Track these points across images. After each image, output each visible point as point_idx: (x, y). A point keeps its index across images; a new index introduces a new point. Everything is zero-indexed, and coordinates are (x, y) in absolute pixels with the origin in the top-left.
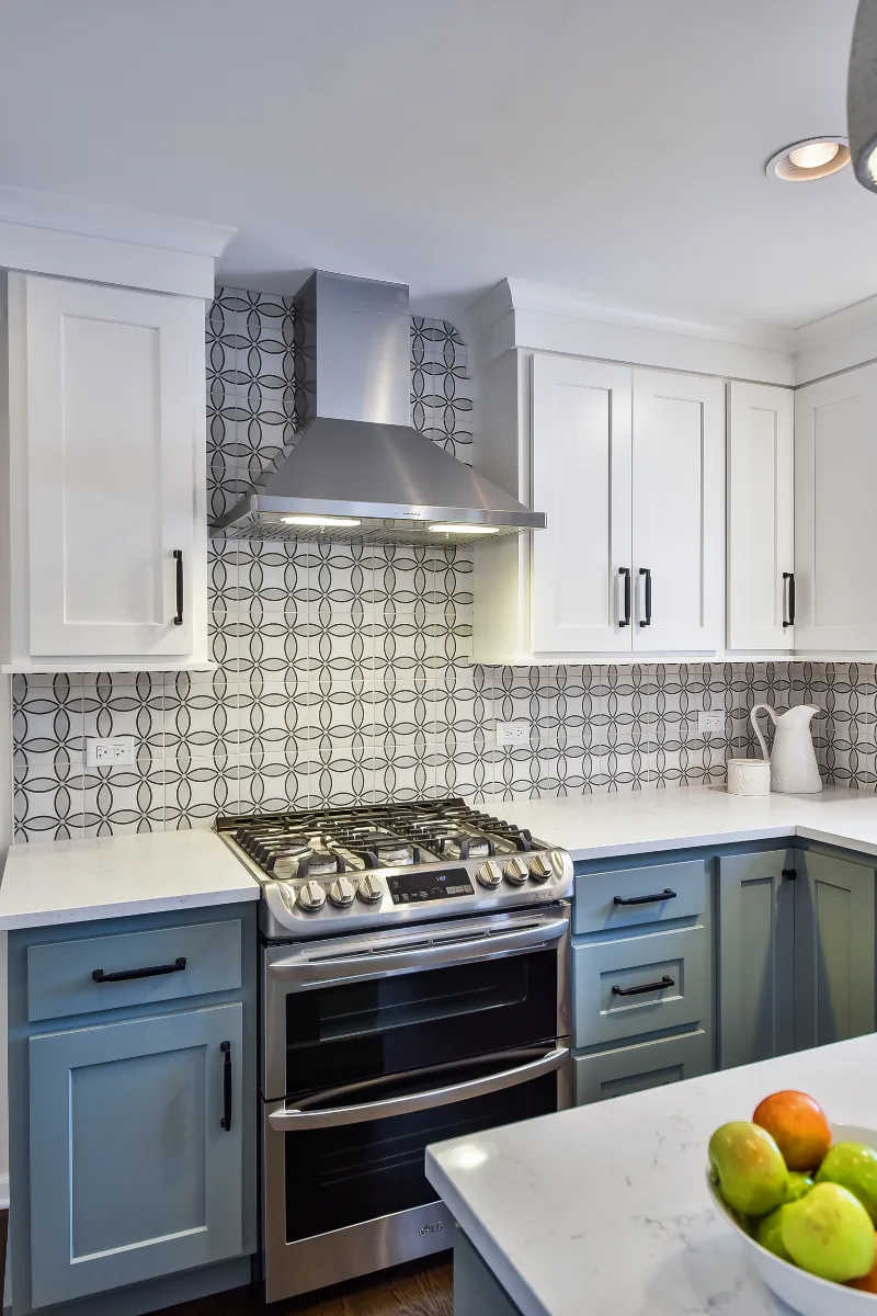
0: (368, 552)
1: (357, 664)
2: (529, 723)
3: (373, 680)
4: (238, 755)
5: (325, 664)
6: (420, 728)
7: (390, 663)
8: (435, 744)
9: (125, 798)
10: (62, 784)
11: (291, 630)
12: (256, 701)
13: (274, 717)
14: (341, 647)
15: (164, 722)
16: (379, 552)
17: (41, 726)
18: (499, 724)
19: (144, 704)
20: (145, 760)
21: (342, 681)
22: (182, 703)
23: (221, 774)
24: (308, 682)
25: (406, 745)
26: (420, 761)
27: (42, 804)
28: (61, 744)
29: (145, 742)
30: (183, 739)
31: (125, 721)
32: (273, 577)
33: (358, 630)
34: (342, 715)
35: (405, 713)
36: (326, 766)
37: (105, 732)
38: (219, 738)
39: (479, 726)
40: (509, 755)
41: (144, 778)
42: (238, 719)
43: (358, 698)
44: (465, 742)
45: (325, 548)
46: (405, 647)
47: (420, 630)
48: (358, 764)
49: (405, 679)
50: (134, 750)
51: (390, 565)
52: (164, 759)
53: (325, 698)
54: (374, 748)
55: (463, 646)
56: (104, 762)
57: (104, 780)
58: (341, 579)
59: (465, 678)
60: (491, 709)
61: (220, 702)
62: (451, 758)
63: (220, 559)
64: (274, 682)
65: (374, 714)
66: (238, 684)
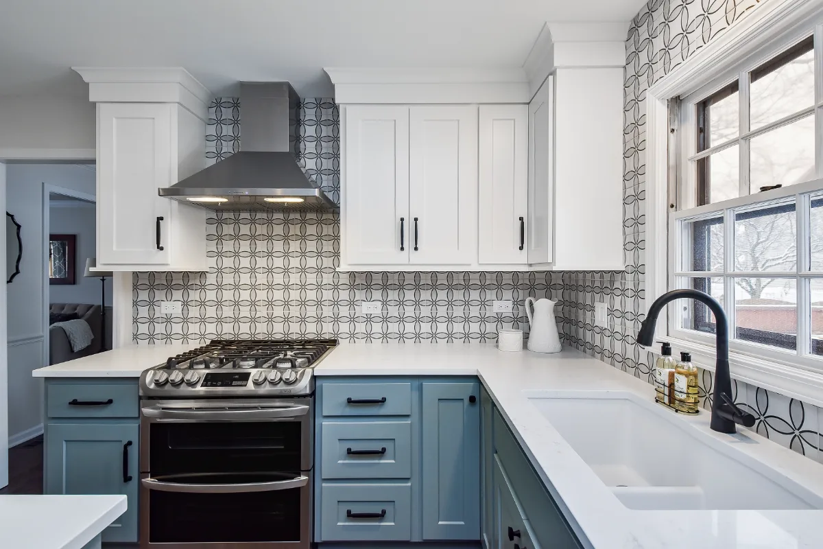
0: (292, 216)
1: (286, 271)
2: (381, 303)
4: (228, 312)
5: (270, 271)
6: (319, 303)
7: (303, 270)
8: (327, 311)
9: (177, 328)
10: (152, 320)
11: (253, 254)
12: (237, 287)
13: (245, 295)
14: (278, 262)
15: (194, 295)
16: (298, 216)
17: (144, 295)
18: (363, 303)
19: (186, 287)
20: (185, 312)
21: (278, 279)
22: (203, 287)
24: (262, 279)
25: (311, 311)
26: (319, 320)
27: (144, 328)
28: (151, 303)
29: (186, 304)
30: (202, 304)
31: (178, 294)
32: (245, 230)
33: (286, 255)
34: (278, 295)
35: (311, 295)
36: (270, 319)
37: (169, 299)
38: (219, 304)
39: (352, 303)
40: (369, 319)
41: (185, 320)
42: (228, 295)
43: (287, 287)
44: (344, 311)
46: (311, 262)
47: (319, 254)
48: (286, 319)
49: (311, 279)
50: (181, 308)
51: (303, 222)
52: (194, 312)
53: (270, 287)
54: (295, 311)
56: (168, 312)
57: (168, 320)
58: (278, 230)
59: (344, 279)
60: (360, 295)
61: (220, 287)
62: (336, 319)
63: (220, 222)
64: (245, 279)
65: (294, 295)
66: (228, 279)
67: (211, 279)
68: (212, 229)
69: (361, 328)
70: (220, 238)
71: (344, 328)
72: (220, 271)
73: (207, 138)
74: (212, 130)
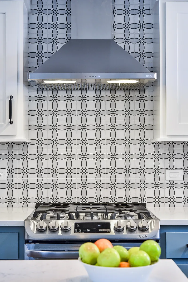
0: (103, 93)
2: (182, 171)
3: (106, 149)
4: (47, 179)
5: (84, 142)
6: (127, 171)
7: (113, 141)
8: (135, 178)
9: (3, 193)
11: (69, 128)
12: (54, 157)
13: (62, 164)
14: (91, 135)
15: (18, 164)
16: (108, 93)
18: (167, 170)
19: (10, 157)
20: (10, 179)
21: (91, 149)
22: (25, 157)
23: (40, 186)
24: (76, 149)
25: (121, 178)
26: (128, 186)
29: (11, 172)
30: (25, 171)
31: (3, 163)
32: (62, 106)
33: (98, 128)
34: (91, 164)
35: (121, 163)
36: (84, 185)
38: (40, 171)
39: (157, 171)
40: (172, 185)
41: (10, 186)
42: (47, 164)
43: (98, 157)
44: (150, 178)
45: (84, 93)
46: (120, 134)
47: (127, 127)
48: (99, 185)
49: (120, 149)
50: (6, 175)
51: (113, 99)
52: (18, 179)
53: (84, 156)
54: (106, 179)
55: (148, 134)
58: (91, 105)
59: (150, 149)
60: (163, 163)
61: (40, 157)
62: (143, 185)
63: (40, 99)
64: (62, 149)
65: (106, 164)
66: (47, 150)
67: (33, 149)
68: (34, 106)
69: (165, 193)
70: (40, 113)
71: (150, 193)
72: (40, 142)
73: (30, 26)
74: (34, 19)
